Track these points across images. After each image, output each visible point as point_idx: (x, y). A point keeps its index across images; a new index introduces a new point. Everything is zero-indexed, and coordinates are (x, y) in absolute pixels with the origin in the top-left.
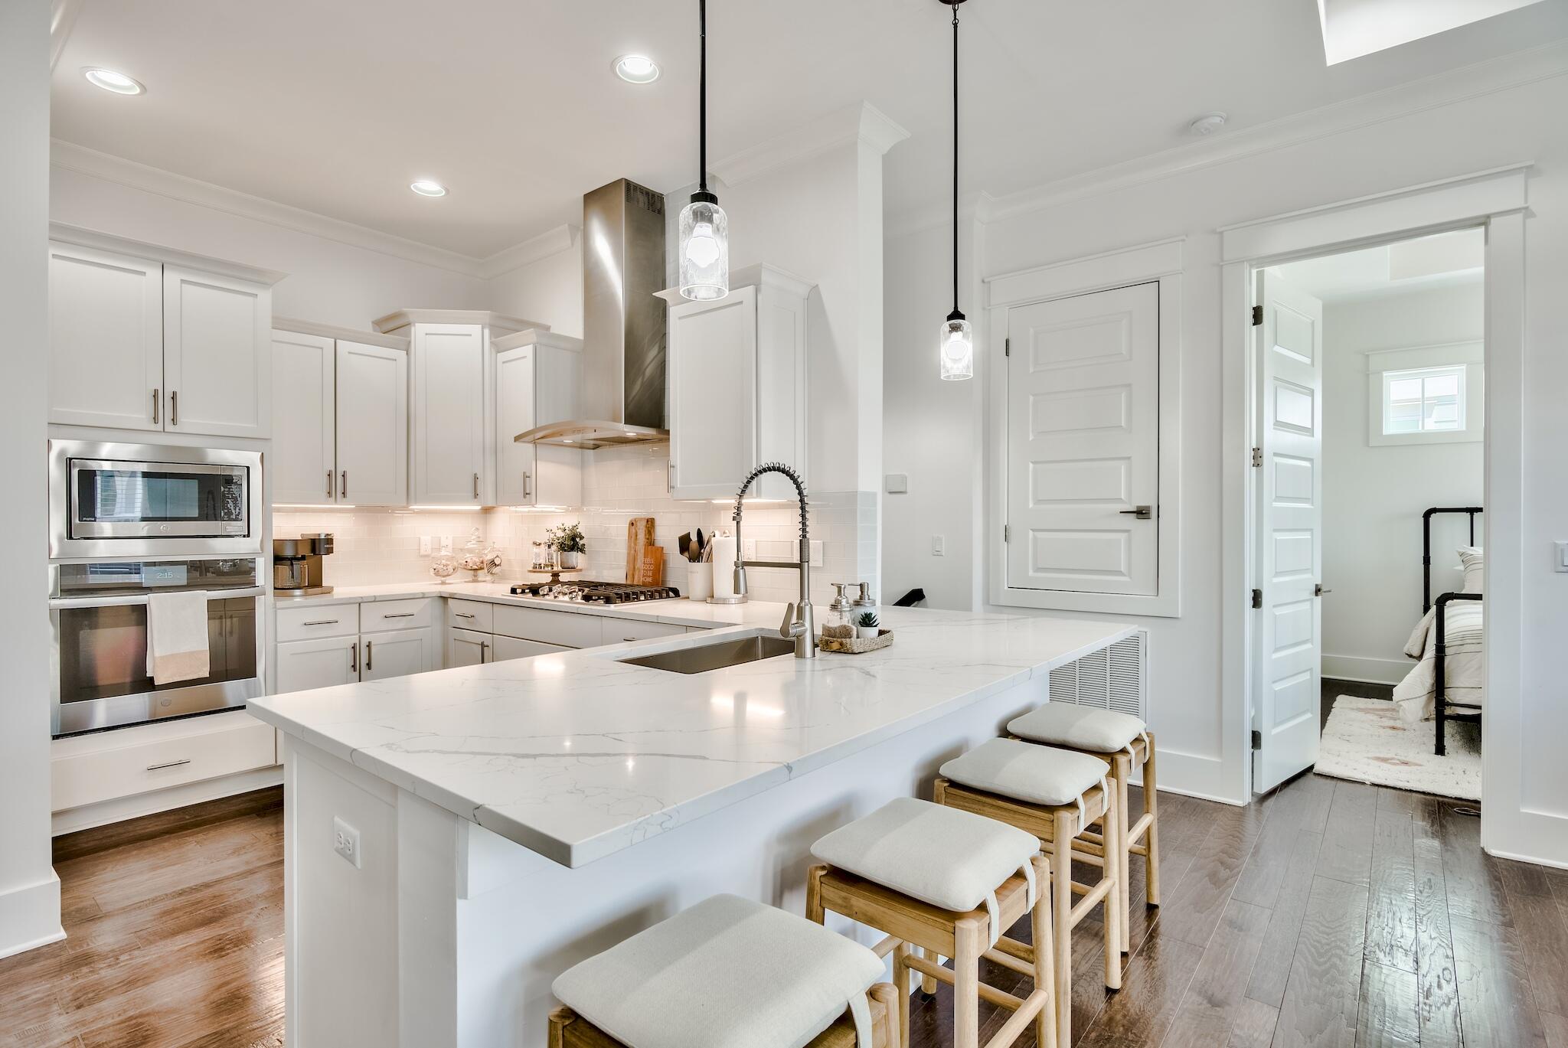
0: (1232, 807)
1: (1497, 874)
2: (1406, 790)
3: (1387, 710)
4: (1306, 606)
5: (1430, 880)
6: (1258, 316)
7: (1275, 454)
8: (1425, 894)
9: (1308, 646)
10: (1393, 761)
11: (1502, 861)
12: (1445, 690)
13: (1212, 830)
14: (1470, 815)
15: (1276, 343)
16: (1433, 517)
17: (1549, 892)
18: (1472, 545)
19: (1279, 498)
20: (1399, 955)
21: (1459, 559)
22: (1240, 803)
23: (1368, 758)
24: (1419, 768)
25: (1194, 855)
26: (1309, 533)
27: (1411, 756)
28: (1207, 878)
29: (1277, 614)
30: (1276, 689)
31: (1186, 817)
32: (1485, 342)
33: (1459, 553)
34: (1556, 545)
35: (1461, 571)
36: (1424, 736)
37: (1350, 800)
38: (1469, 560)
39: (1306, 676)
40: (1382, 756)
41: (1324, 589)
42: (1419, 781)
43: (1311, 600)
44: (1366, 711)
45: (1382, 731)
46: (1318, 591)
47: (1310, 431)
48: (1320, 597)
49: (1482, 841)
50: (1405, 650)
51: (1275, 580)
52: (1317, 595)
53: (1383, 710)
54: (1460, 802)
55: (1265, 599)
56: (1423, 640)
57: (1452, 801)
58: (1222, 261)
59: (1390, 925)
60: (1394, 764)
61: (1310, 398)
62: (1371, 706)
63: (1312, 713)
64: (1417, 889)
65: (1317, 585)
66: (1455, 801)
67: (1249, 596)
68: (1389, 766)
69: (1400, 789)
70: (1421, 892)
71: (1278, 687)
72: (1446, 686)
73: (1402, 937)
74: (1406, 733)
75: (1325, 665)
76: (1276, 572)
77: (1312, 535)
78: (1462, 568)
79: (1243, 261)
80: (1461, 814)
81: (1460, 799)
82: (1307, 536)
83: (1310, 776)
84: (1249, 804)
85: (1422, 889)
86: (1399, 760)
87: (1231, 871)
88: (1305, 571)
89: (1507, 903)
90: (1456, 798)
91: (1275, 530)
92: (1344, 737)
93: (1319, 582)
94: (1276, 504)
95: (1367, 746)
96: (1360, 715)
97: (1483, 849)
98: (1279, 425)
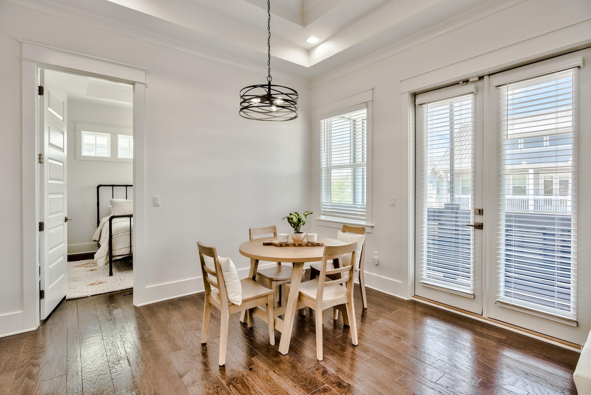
0: (30, 333)
1: (141, 313)
2: (104, 294)
3: (87, 264)
4: (62, 227)
5: (122, 326)
6: (41, 91)
7: (50, 158)
8: (123, 332)
9: (63, 244)
10: (96, 284)
11: (141, 307)
12: (112, 251)
13: (22, 350)
14: (127, 295)
15: (49, 107)
16: (100, 188)
17: (156, 312)
18: (113, 198)
19: (51, 179)
20: (122, 361)
21: (110, 203)
22: (34, 328)
23: (86, 285)
24: (106, 283)
25: (15, 369)
26: (62, 195)
27: (102, 280)
28: (27, 378)
29: (50, 232)
30: (50, 268)
31: (4, 350)
32: (134, 128)
33: (110, 201)
34: (154, 197)
35: (110, 207)
36: (103, 270)
37: (85, 306)
38: (113, 204)
39: (62, 258)
40: (92, 283)
41: (69, 218)
42: (108, 288)
43: (63, 224)
44: (80, 266)
45: (88, 272)
46: (66, 220)
47: (62, 150)
48: (67, 222)
49: (134, 303)
50: (93, 239)
51: (50, 217)
52: (66, 221)
53: (85, 264)
54: (122, 291)
55: (46, 226)
56: (100, 234)
57: (119, 292)
58: (22, 57)
59: (115, 352)
60: (97, 285)
61: (63, 135)
62: (81, 264)
63: (64, 274)
64: (120, 331)
65: (66, 217)
66: (120, 292)
67: (37, 225)
68: (96, 286)
69: (102, 294)
70: (121, 332)
71: (51, 266)
72: (113, 250)
73: (121, 354)
74: (97, 271)
75: (69, 251)
76: (50, 213)
77: (64, 196)
78: (111, 206)
79: (34, 62)
80: (124, 295)
81: (122, 290)
82: (61, 196)
83: (65, 301)
84: (39, 327)
85: (121, 331)
86: (98, 282)
87: (39, 367)
88: (61, 211)
89: (147, 322)
90: (121, 290)
91: (49, 194)
92: (75, 280)
93: (66, 216)
94: (50, 182)
95: (84, 281)
96: (78, 268)
97: (134, 306)
98: (51, 145)
